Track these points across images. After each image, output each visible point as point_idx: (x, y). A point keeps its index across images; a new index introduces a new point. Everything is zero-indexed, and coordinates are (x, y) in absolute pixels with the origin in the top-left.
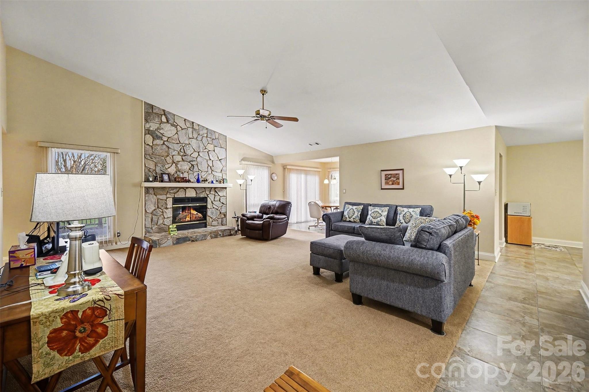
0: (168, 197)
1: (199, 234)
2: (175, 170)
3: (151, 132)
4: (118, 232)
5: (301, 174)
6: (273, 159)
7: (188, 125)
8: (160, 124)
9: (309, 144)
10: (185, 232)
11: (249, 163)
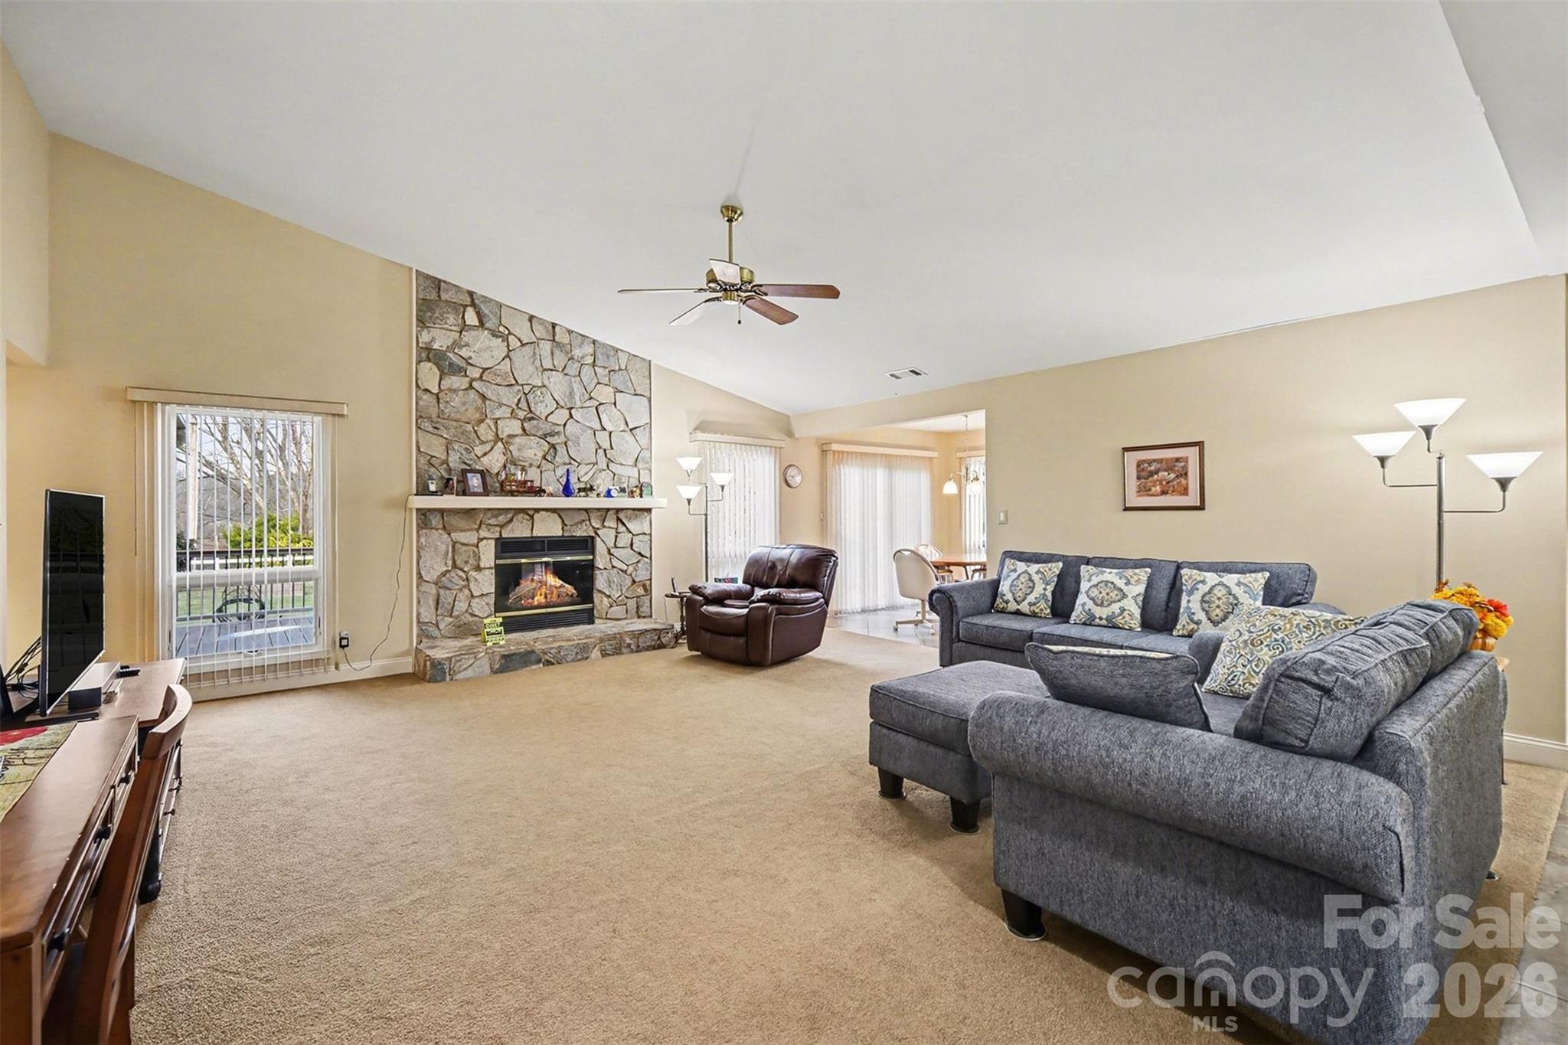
0: (481, 537)
1: (564, 644)
2: (502, 459)
3: (435, 356)
4: (343, 635)
5: (876, 468)
6: (789, 423)
7: (540, 331)
8: (461, 332)
9: (892, 375)
10: (528, 636)
11: (718, 437)
